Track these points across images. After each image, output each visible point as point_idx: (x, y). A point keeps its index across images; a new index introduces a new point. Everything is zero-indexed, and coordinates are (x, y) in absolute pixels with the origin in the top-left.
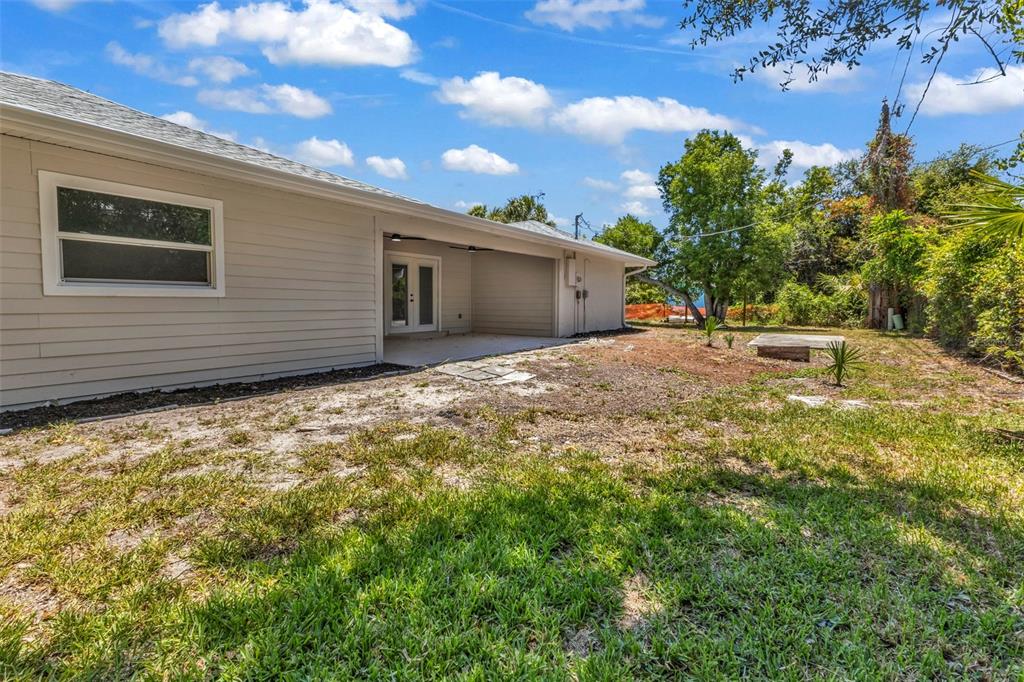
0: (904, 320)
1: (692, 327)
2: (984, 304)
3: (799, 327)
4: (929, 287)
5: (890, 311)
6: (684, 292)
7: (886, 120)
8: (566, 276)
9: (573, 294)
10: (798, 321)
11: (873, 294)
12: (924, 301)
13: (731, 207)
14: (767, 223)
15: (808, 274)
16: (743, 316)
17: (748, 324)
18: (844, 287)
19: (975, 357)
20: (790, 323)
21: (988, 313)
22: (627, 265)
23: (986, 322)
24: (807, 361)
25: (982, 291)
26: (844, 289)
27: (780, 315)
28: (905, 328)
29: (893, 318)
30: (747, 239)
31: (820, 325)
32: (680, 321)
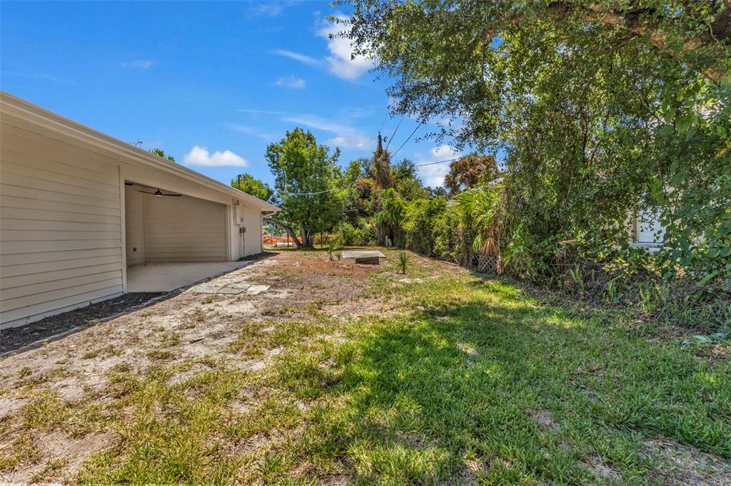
0: (392, 241)
1: (294, 250)
2: (437, 234)
3: (349, 247)
4: (409, 226)
5: (387, 237)
6: (288, 227)
7: (380, 142)
8: (235, 218)
9: (238, 230)
10: (348, 244)
11: (379, 228)
12: (404, 232)
13: (315, 177)
14: (335, 189)
15: (352, 218)
16: (321, 242)
17: (324, 247)
18: (369, 224)
19: (435, 256)
20: (344, 245)
21: (439, 238)
22: (263, 210)
23: (438, 240)
24: (378, 264)
25: (436, 229)
26: (368, 226)
27: (339, 240)
28: (393, 245)
29: (388, 241)
30: (324, 198)
31: (358, 245)
32: (285, 246)
